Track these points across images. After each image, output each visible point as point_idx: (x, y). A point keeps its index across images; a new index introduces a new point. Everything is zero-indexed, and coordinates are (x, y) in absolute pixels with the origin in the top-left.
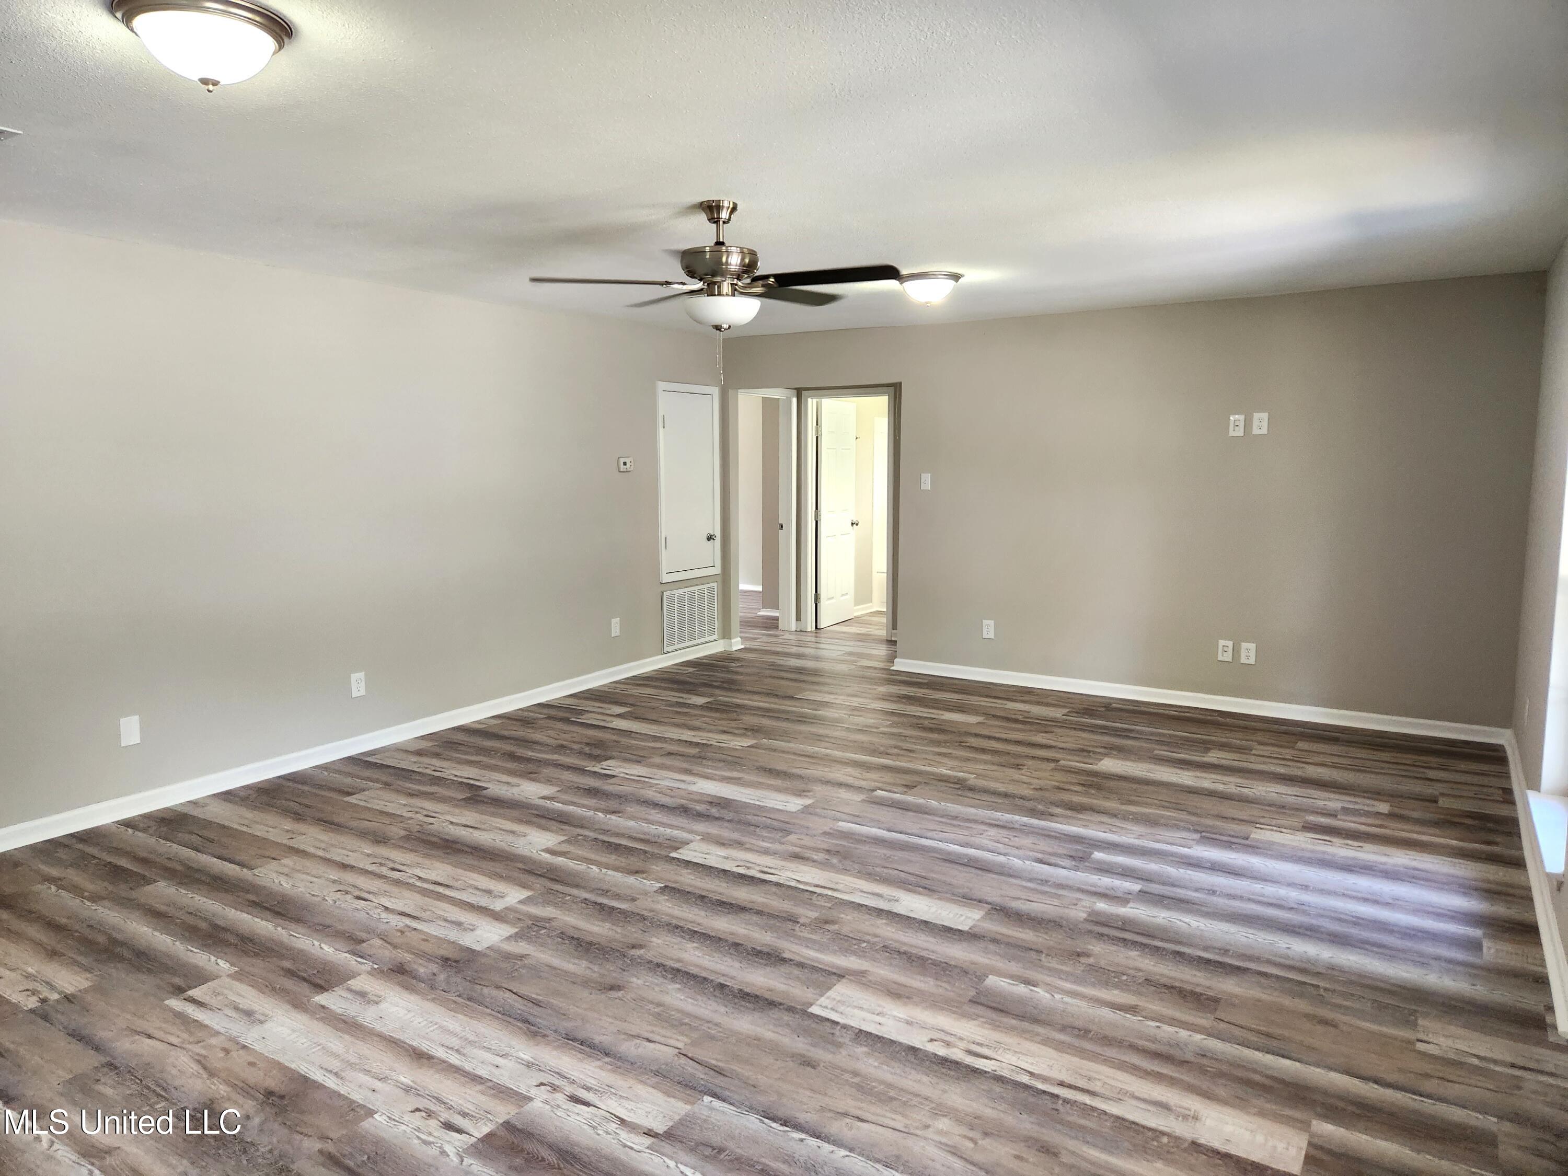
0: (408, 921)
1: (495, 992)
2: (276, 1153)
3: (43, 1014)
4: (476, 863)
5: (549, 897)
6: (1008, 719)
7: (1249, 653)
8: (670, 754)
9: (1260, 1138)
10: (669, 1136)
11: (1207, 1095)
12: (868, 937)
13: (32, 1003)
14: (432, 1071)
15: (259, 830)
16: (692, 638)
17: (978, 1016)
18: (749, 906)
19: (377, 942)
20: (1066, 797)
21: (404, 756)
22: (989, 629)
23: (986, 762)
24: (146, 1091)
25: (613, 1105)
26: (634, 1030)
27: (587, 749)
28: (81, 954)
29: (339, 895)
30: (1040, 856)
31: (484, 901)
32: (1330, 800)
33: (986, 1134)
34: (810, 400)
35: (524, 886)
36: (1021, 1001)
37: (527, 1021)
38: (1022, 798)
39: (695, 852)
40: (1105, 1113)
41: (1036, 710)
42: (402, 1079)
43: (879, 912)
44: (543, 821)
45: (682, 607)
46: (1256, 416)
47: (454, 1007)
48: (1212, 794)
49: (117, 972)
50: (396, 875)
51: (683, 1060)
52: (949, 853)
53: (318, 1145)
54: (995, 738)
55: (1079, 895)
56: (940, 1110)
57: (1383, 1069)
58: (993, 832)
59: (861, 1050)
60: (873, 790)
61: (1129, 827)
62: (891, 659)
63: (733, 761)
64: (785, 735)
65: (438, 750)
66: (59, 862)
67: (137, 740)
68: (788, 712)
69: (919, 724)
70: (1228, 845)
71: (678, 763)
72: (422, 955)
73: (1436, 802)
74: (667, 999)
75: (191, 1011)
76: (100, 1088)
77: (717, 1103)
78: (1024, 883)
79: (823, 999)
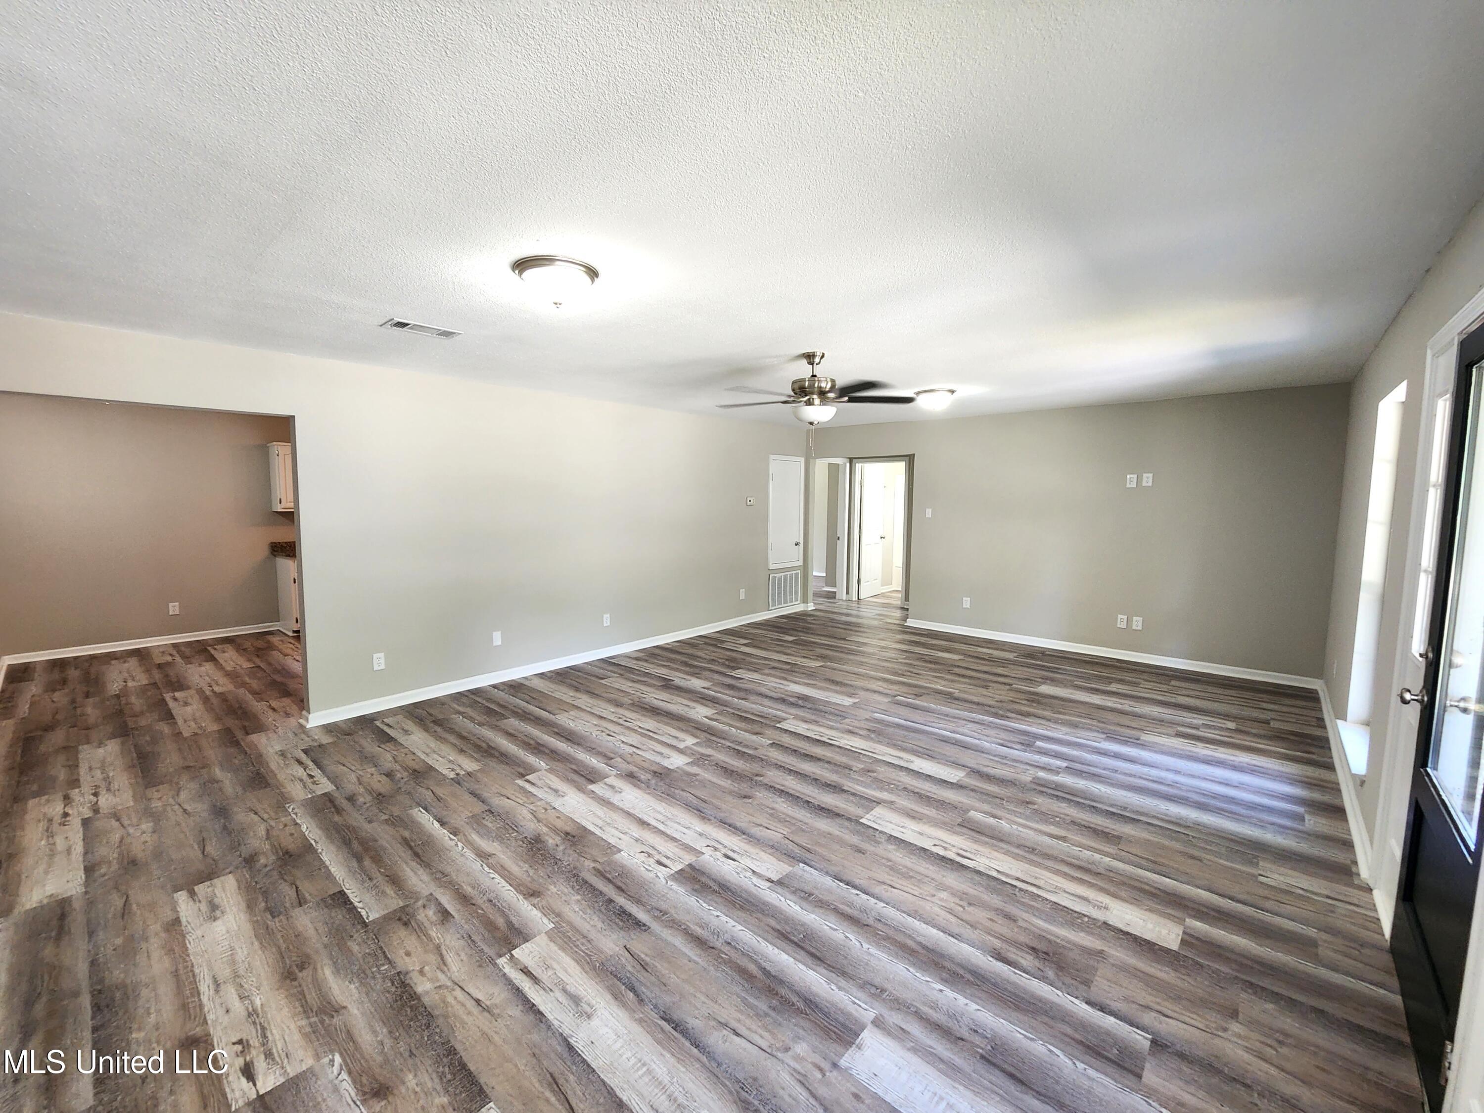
0: (635, 750)
1: (681, 793)
2: (572, 866)
3: (457, 781)
4: (669, 721)
5: (709, 743)
6: (977, 658)
7: (1137, 623)
8: (774, 668)
9: (1150, 926)
10: (780, 883)
11: (1115, 896)
12: (895, 782)
13: (452, 775)
14: (649, 833)
15: (557, 695)
16: (785, 602)
17: (964, 834)
18: (823, 758)
19: (619, 760)
20: (1017, 707)
21: (629, 660)
22: (967, 603)
23: (965, 683)
24: (507, 827)
25: (747, 862)
26: (759, 822)
27: (727, 663)
28: (474, 752)
29: (598, 733)
30: (1002, 742)
31: (674, 742)
32: (1194, 718)
33: (970, 904)
34: (857, 464)
35: (696, 737)
36: (991, 828)
37: (699, 811)
38: (990, 706)
39: (790, 725)
40: (1047, 900)
41: (996, 653)
42: (634, 834)
43: (901, 768)
44: (704, 701)
45: (780, 584)
46: (1145, 475)
47: (660, 799)
48: (1112, 710)
49: (492, 763)
50: (628, 724)
51: (787, 841)
52: (944, 736)
53: (592, 865)
54: (970, 669)
55: (1028, 767)
56: (942, 887)
57: (1235, 891)
58: (970, 725)
59: (891, 847)
60: (895, 696)
61: (1059, 727)
62: (905, 619)
63: (811, 674)
64: (839, 661)
65: (647, 658)
66: (464, 705)
67: (500, 643)
68: (842, 647)
69: (921, 658)
70: (1125, 743)
71: (778, 673)
72: (643, 769)
73: (1269, 724)
74: (776, 806)
75: (527, 786)
76: (484, 822)
77: (807, 868)
78: (992, 757)
79: (868, 815)
